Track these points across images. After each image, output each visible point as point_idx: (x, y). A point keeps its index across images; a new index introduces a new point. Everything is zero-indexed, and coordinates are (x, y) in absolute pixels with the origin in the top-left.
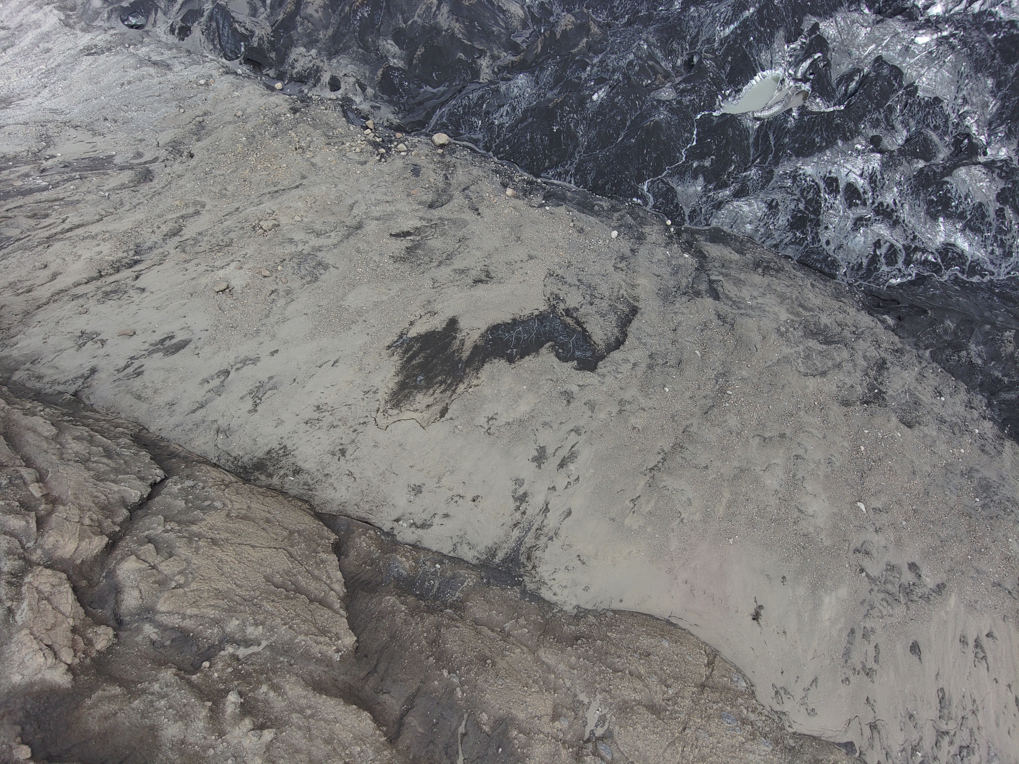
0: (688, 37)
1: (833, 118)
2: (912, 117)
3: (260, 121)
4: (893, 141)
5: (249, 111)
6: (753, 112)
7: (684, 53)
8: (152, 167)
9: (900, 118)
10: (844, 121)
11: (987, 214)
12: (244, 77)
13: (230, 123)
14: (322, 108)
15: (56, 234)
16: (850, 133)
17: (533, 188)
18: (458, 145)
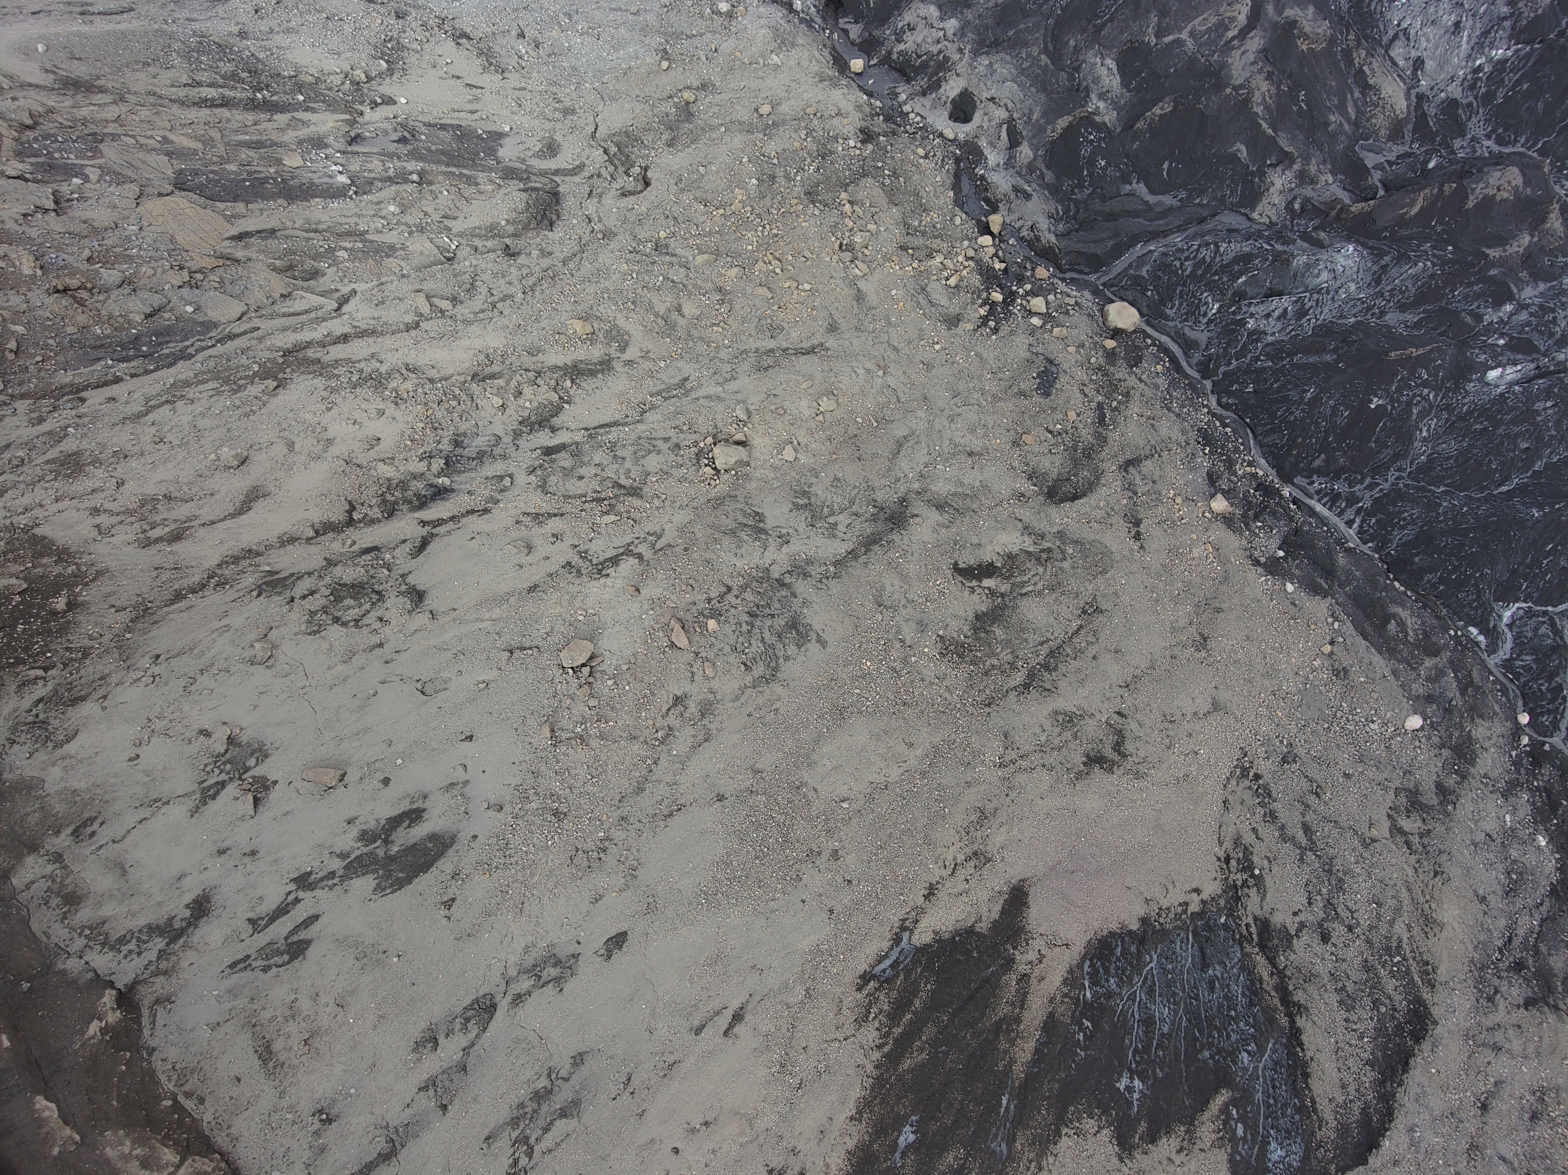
3: (797, 144)
5: (784, 108)
8: (566, 186)
12: (802, 20)
13: (741, 123)
14: (921, 152)
15: (309, 344)
17: (1266, 507)
18: (1149, 341)
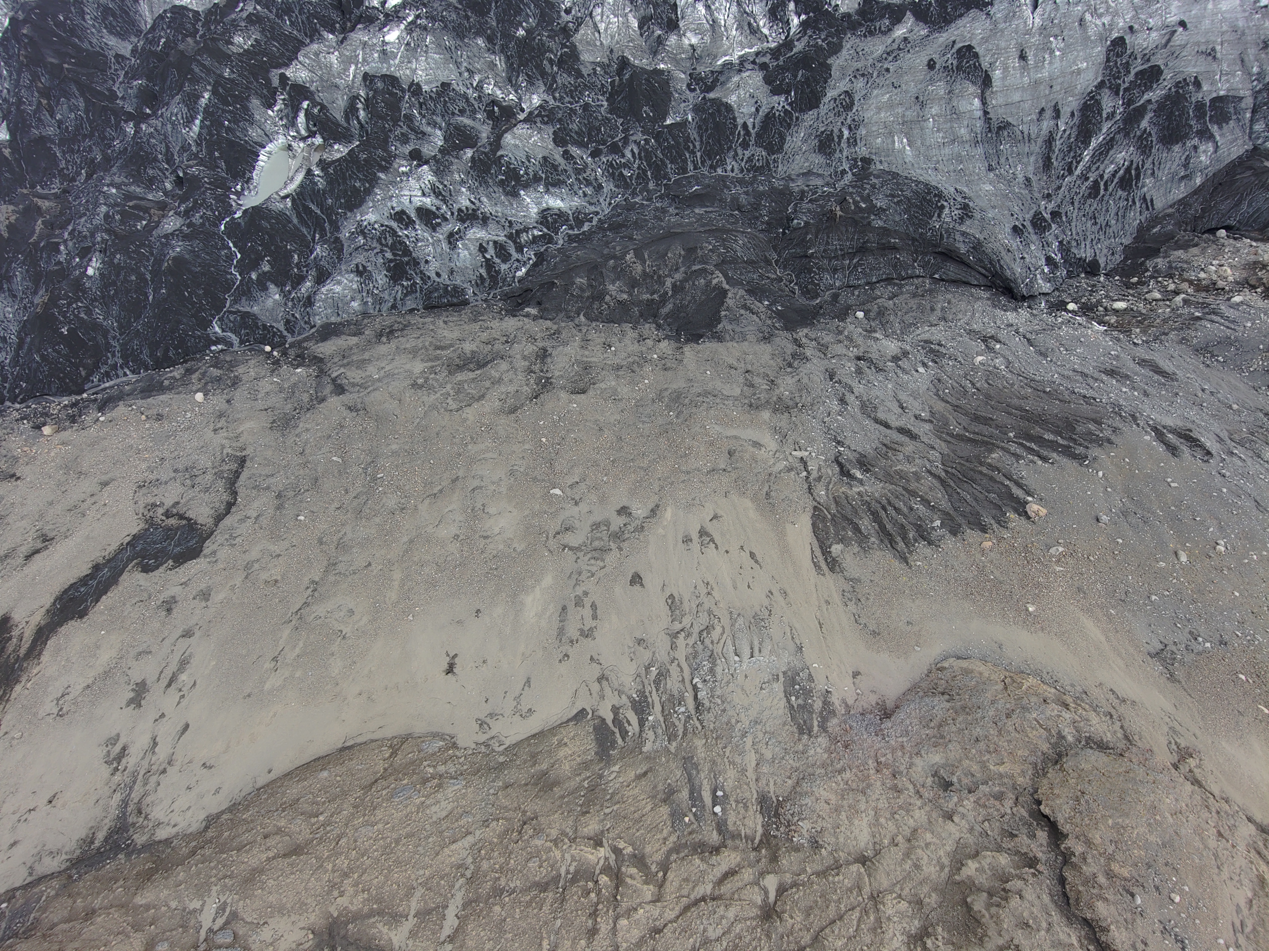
0: (160, 156)
1: (357, 156)
2: (433, 114)
4: (432, 146)
6: (277, 193)
7: (167, 174)
9: (424, 121)
10: (370, 153)
11: (556, 163)
16: (385, 161)
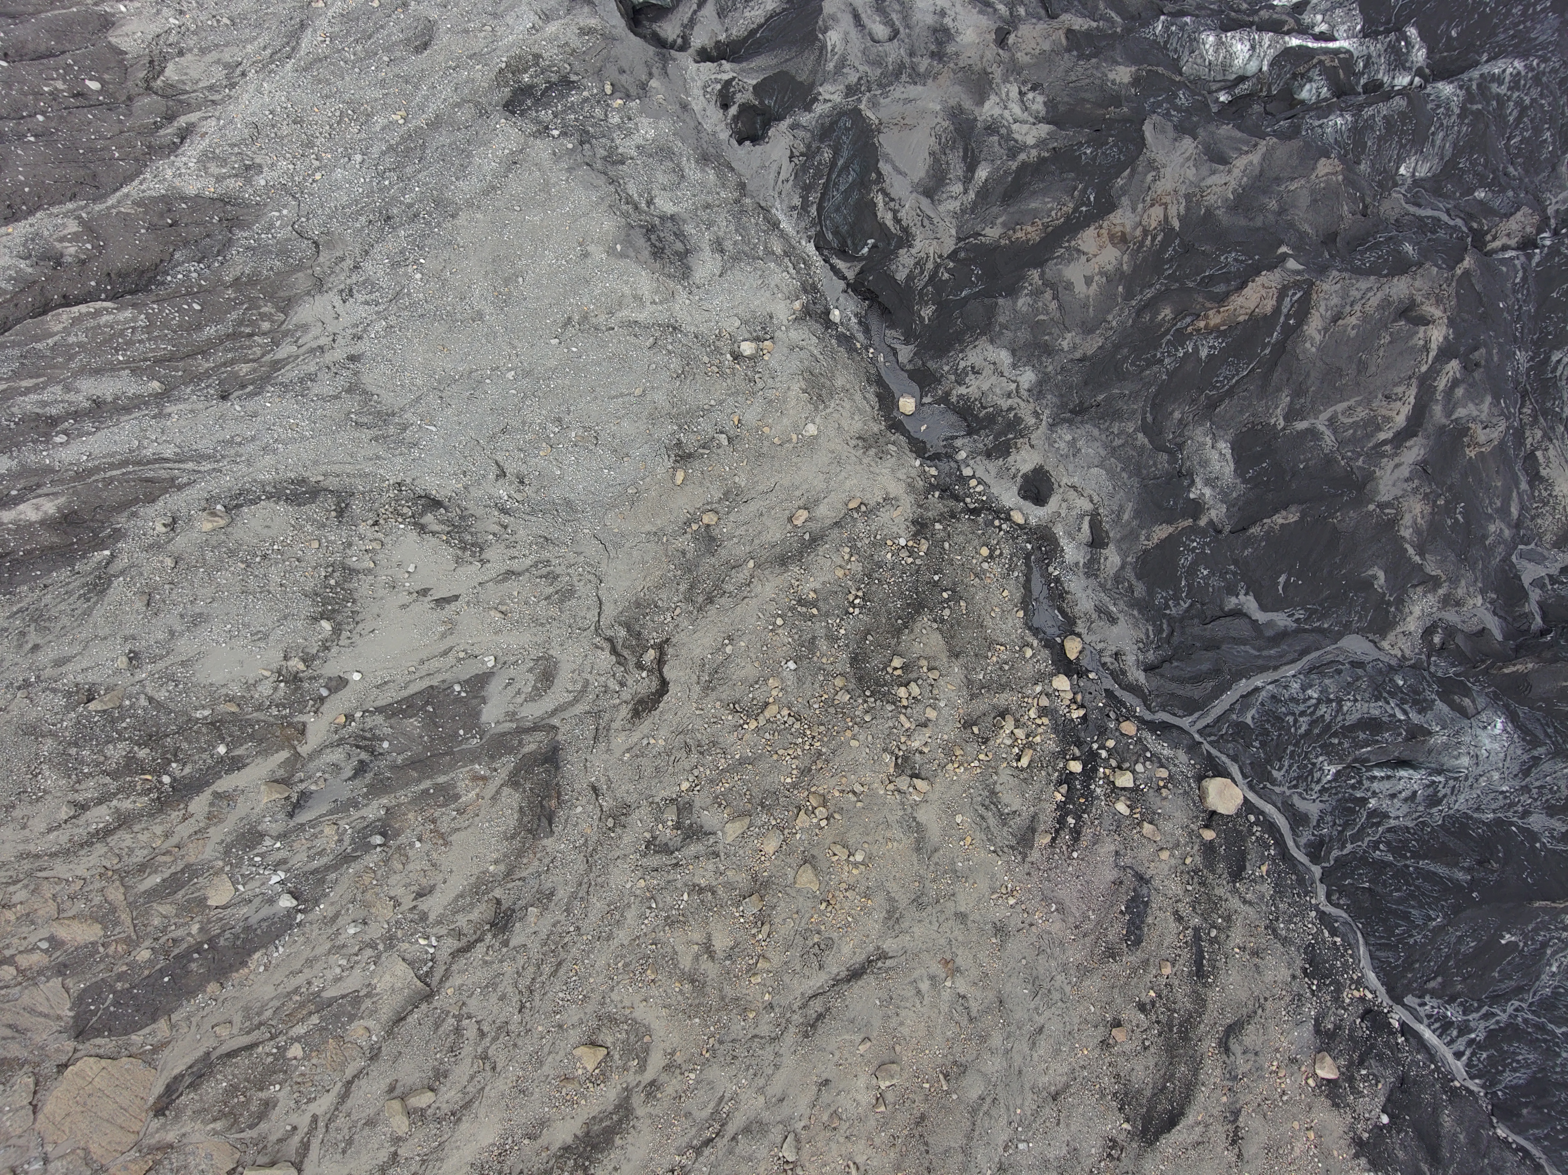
5: (823, 508)
8: (567, 730)
12: (841, 344)
13: (772, 549)
14: (984, 549)
17: (1373, 1046)
18: (1252, 818)
